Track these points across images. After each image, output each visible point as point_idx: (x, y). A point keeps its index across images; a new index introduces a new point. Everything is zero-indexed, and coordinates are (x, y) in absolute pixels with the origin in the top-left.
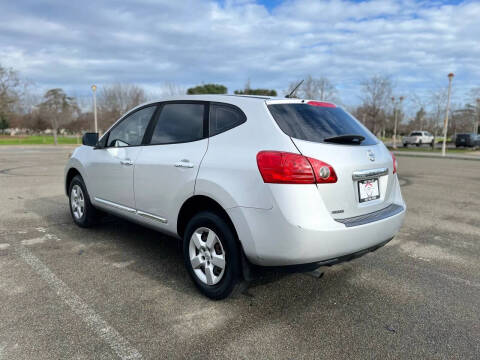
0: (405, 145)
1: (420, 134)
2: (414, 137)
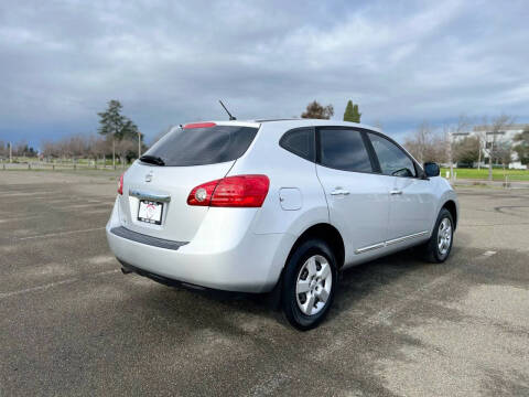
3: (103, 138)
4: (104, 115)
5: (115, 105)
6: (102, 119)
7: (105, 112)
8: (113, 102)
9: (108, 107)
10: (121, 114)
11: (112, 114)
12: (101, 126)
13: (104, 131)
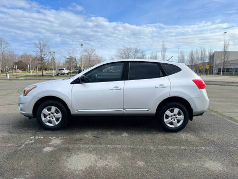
0: (58, 74)
1: (63, 70)
2: (61, 71)
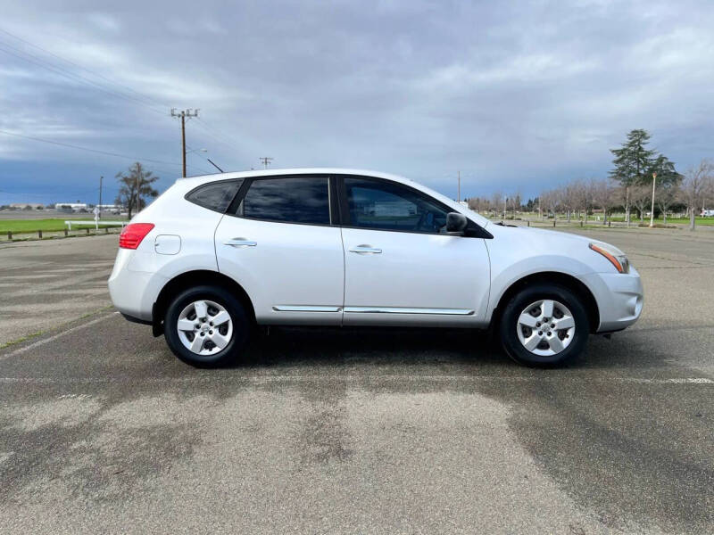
3: (617, 184)
4: (619, 152)
5: (638, 136)
6: (616, 158)
7: (621, 147)
8: (635, 132)
9: (627, 140)
10: (646, 148)
11: (632, 149)
12: (615, 167)
13: (620, 174)
